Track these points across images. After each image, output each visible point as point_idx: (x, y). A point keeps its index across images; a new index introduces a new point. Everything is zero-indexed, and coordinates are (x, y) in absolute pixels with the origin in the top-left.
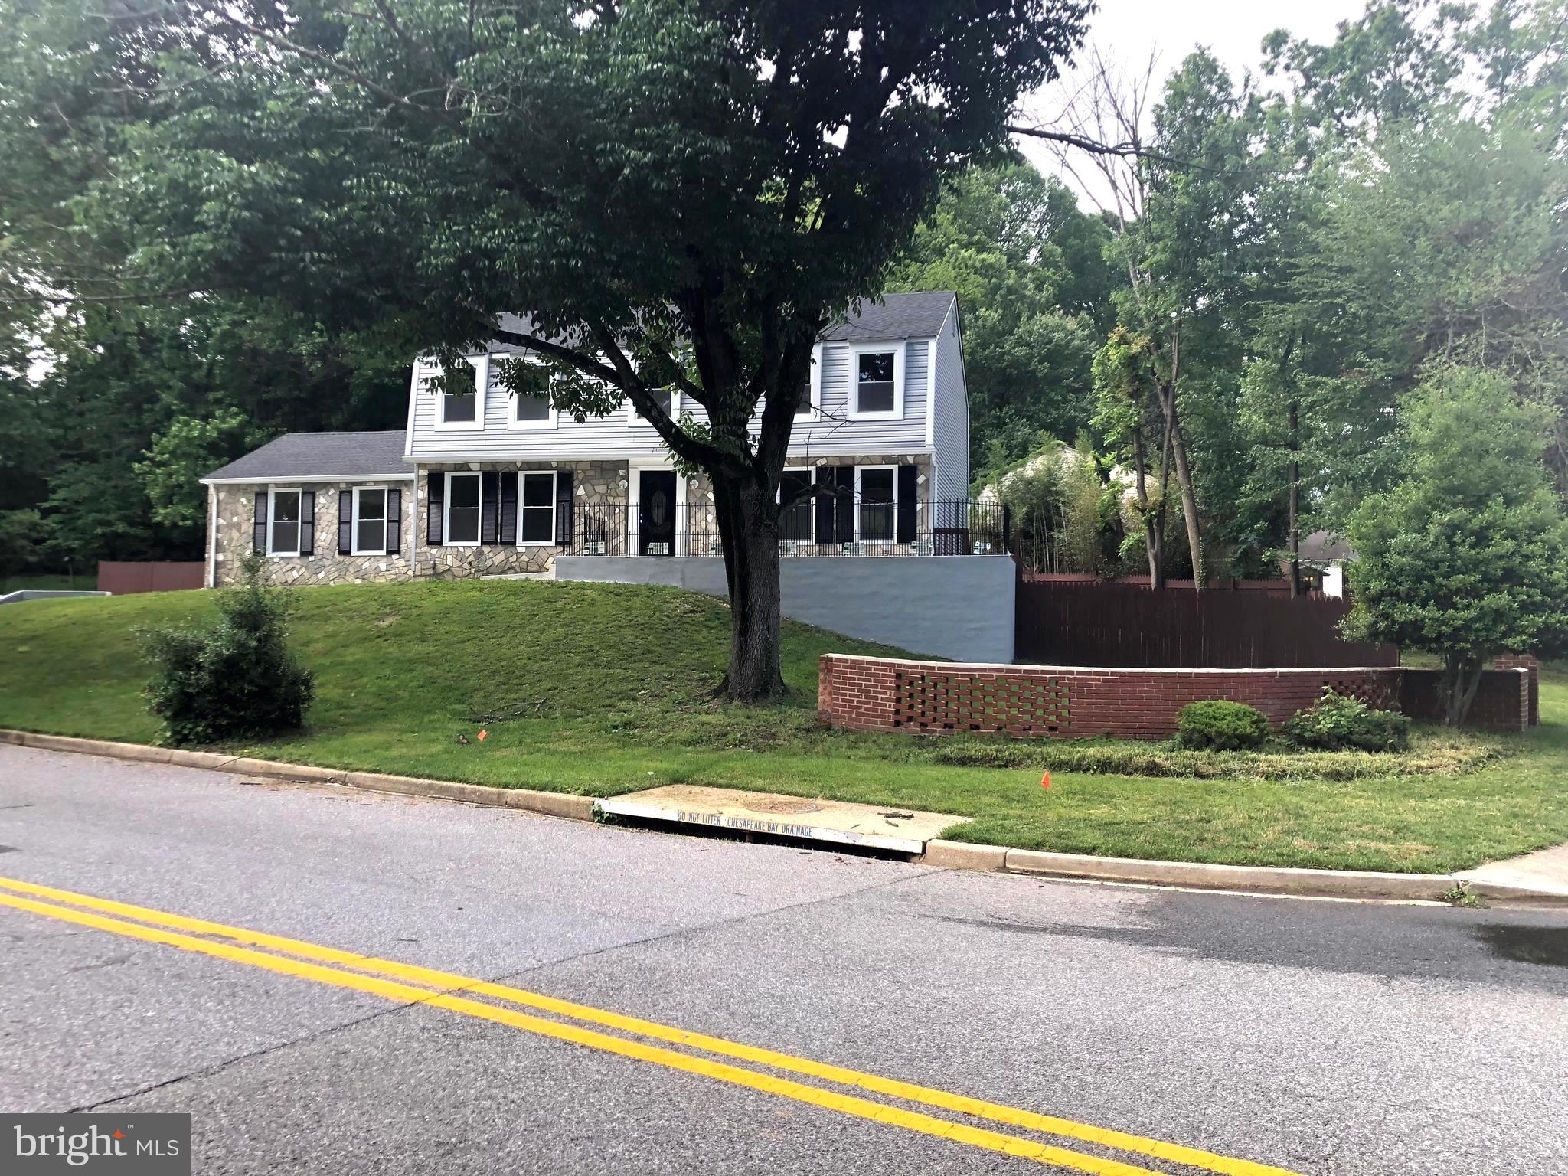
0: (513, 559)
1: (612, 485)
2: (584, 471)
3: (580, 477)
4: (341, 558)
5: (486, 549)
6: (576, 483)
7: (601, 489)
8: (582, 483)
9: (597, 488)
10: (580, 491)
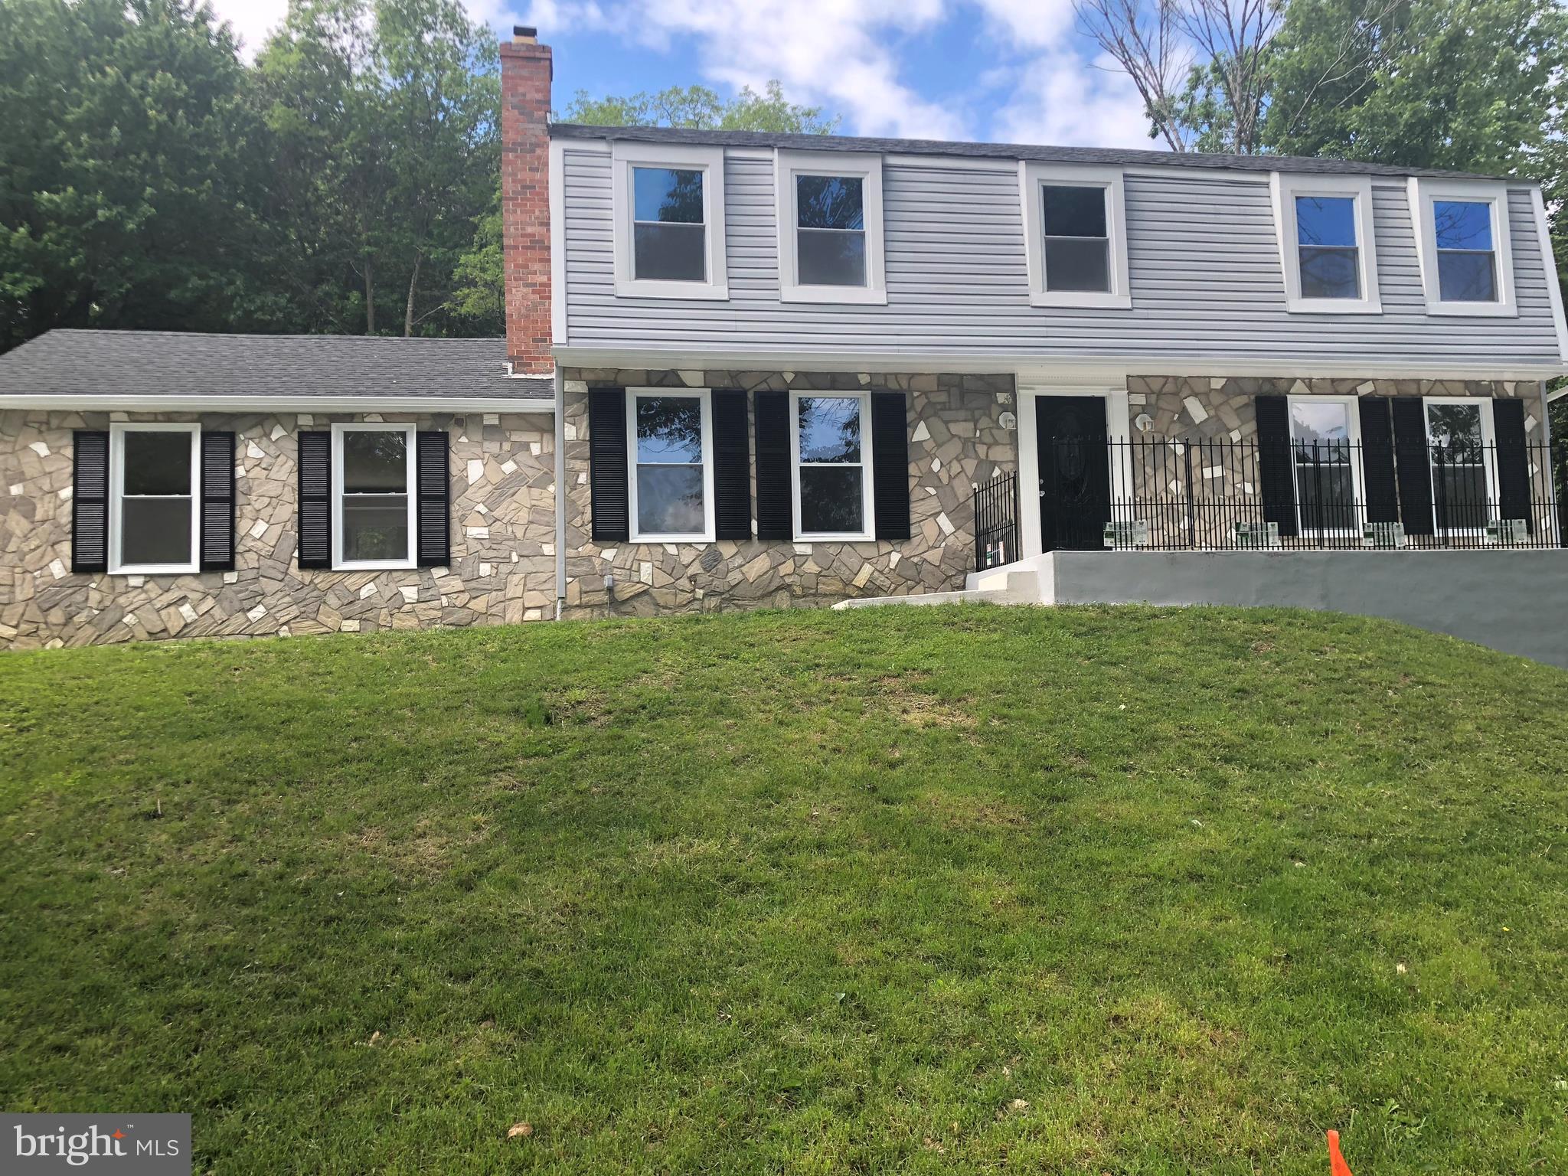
0: (788, 567)
1: (984, 422)
2: (925, 393)
3: (919, 404)
4: (307, 576)
5: (728, 549)
6: (910, 416)
7: (961, 429)
8: (921, 417)
9: (955, 428)
10: (920, 434)
